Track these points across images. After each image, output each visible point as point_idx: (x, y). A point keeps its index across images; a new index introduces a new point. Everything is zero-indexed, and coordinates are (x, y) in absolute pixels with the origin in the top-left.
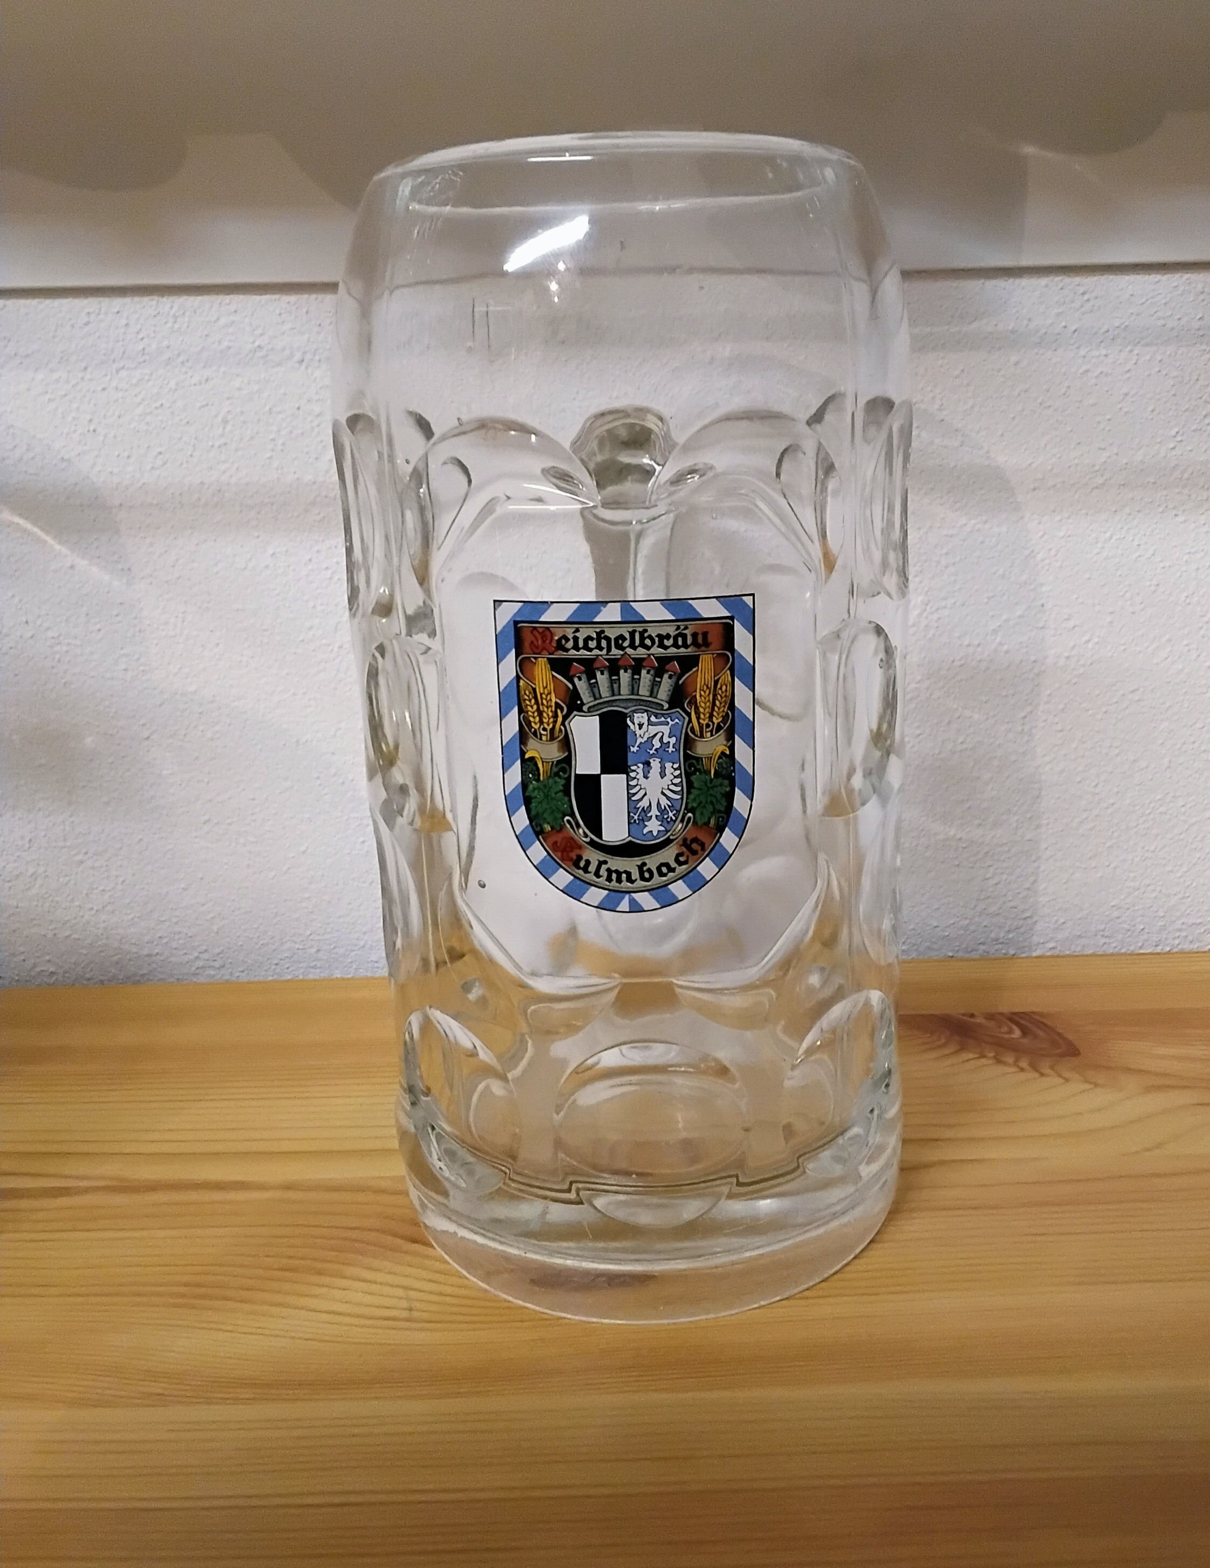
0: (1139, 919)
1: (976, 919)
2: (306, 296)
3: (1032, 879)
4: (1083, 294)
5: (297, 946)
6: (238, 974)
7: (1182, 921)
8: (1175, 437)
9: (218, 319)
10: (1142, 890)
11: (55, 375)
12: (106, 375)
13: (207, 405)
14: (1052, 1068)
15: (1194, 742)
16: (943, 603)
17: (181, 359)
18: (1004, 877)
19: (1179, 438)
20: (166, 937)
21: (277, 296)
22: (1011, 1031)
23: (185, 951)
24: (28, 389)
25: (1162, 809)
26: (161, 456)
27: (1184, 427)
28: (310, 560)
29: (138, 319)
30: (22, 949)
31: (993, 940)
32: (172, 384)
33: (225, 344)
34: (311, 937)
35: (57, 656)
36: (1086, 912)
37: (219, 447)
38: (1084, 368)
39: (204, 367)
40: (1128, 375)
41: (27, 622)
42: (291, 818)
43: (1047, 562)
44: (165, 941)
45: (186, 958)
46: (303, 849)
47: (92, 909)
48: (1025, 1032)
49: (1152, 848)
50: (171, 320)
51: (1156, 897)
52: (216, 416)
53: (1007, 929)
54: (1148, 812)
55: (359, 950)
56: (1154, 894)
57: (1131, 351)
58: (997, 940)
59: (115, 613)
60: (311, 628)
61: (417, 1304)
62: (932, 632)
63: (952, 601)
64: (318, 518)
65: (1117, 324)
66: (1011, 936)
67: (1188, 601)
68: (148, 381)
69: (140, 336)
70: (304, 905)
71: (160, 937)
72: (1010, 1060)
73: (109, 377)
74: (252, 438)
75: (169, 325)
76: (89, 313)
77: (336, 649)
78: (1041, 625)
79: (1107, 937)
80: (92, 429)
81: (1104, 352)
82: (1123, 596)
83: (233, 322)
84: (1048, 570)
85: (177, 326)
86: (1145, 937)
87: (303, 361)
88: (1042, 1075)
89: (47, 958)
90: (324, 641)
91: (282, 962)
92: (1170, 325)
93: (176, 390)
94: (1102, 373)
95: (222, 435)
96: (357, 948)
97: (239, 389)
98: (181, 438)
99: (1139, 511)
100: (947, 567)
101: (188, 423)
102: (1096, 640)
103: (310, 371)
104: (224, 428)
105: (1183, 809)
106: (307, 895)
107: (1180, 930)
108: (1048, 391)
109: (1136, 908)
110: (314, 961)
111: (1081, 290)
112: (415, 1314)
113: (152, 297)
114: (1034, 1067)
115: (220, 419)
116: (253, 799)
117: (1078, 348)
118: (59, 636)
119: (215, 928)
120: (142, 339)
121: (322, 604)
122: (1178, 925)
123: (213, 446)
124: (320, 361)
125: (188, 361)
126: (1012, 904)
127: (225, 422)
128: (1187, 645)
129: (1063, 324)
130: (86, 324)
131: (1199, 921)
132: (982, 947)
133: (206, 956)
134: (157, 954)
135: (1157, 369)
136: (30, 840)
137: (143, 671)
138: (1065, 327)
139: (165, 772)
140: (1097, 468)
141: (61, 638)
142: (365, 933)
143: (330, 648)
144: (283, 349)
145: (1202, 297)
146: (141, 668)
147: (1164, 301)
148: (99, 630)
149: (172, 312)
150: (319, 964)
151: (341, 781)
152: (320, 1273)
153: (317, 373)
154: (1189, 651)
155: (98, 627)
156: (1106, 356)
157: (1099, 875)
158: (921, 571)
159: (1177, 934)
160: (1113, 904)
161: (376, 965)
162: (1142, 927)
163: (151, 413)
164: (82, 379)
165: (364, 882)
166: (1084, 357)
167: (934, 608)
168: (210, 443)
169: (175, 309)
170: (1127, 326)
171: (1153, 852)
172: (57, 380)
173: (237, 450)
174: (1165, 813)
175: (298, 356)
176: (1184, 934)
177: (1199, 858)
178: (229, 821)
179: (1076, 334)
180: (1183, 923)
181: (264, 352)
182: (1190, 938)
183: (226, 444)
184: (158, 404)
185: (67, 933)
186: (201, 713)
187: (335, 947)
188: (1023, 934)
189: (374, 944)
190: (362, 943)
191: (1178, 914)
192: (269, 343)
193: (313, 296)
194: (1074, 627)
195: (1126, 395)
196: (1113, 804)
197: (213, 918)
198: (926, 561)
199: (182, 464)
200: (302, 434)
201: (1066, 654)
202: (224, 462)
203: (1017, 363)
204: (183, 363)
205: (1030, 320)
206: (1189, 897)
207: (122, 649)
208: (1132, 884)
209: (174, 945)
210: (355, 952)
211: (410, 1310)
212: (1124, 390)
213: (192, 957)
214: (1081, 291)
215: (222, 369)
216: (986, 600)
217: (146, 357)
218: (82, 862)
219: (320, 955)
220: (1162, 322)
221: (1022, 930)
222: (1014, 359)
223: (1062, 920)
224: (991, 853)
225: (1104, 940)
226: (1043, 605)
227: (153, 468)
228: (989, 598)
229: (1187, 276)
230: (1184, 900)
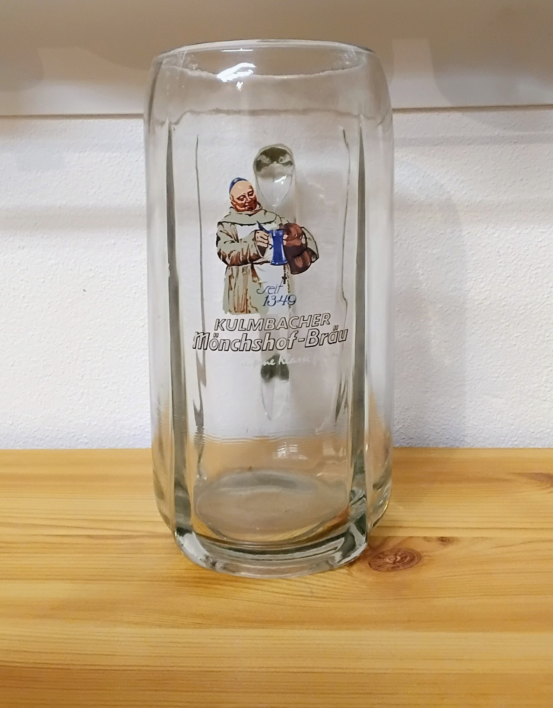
11: (114, 155)
12: (138, 154)
16: (539, 266)
24: (102, 161)
30: (73, 430)
35: (104, 286)
41: (91, 270)
47: (108, 411)
59: (133, 265)
62: (533, 280)
63: (543, 265)
73: (139, 156)
76: (132, 126)
80: (129, 179)
89: (85, 435)
100: (541, 248)
118: (106, 276)
130: (131, 131)
134: (138, 434)
136: (83, 376)
137: (144, 294)
141: (107, 277)
146: (143, 292)
148: (124, 274)
155: (124, 272)
158: (528, 250)
164: (127, 156)
167: (534, 268)
172: (115, 157)
185: (95, 423)
198: (530, 244)
207: (134, 283)
218: (106, 387)
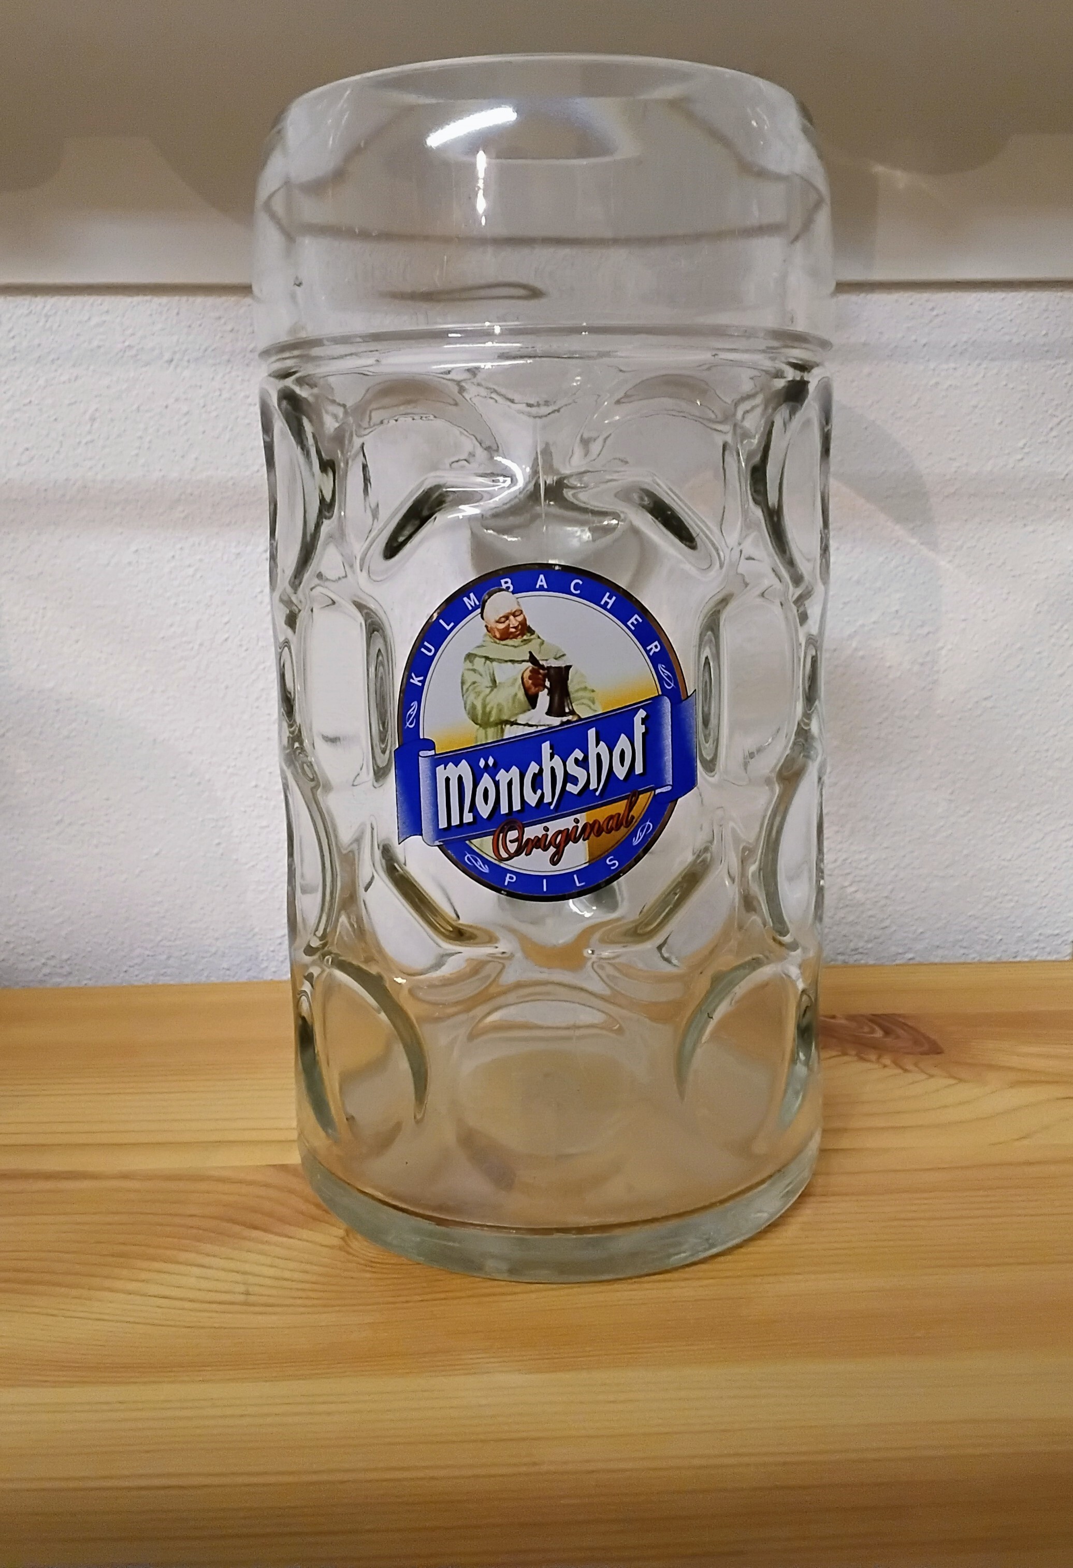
0: (997, 930)
1: (835, 928)
2: (177, 298)
3: (890, 887)
4: (932, 309)
5: (147, 953)
6: (85, 982)
7: (1039, 932)
8: (1022, 448)
9: (89, 319)
10: (999, 900)
13: (75, 402)
14: (916, 1065)
15: (1047, 750)
17: (52, 356)
18: (863, 885)
19: (1026, 450)
20: (13, 942)
21: (148, 298)
22: (873, 1031)
23: (32, 957)
25: (1019, 817)
26: (27, 453)
27: (1031, 438)
28: (173, 557)
29: (10, 318)
31: (852, 950)
32: (41, 382)
33: (95, 343)
34: (162, 943)
36: (944, 921)
37: (86, 443)
38: (933, 382)
39: (74, 366)
40: (975, 389)
42: (146, 819)
43: (900, 569)
44: (12, 946)
45: (33, 965)
46: (156, 851)
48: (887, 1032)
49: (1009, 857)
50: (43, 320)
51: (1013, 907)
52: (85, 413)
53: (866, 938)
54: (1004, 820)
55: (210, 956)
56: (1012, 904)
57: (979, 365)
58: (856, 949)
60: (171, 626)
61: (256, 1289)
64: (182, 515)
65: (964, 339)
66: (870, 945)
67: (1038, 609)
68: (18, 378)
69: (11, 335)
70: (156, 909)
71: (7, 942)
72: (873, 1057)
74: (119, 436)
75: (41, 324)
77: (196, 647)
78: (895, 631)
79: (965, 948)
81: (952, 365)
82: (975, 603)
83: (105, 322)
84: (902, 577)
85: (48, 325)
86: (1003, 948)
87: (172, 361)
88: (906, 1071)
90: (184, 639)
91: (132, 969)
92: (1016, 341)
93: (45, 388)
94: (951, 386)
95: (89, 432)
96: (208, 955)
97: (108, 387)
98: (47, 435)
99: (989, 521)
101: (56, 420)
102: (949, 647)
103: (179, 370)
104: (92, 426)
105: (1038, 818)
106: (159, 899)
107: (1038, 941)
108: (899, 402)
109: (994, 918)
110: (165, 968)
111: (930, 305)
112: (252, 1299)
113: (24, 297)
114: (895, 1063)
115: (87, 416)
116: (107, 799)
117: (928, 361)
119: (63, 933)
120: (13, 337)
121: (183, 602)
122: (1036, 936)
123: (79, 443)
124: (189, 361)
125: (58, 359)
126: (870, 913)
127: (93, 419)
128: (1039, 653)
129: (913, 338)
131: (1057, 932)
132: (840, 958)
133: (52, 963)
135: (1004, 383)
138: (916, 341)
139: (18, 771)
140: (948, 477)
142: (217, 939)
143: (191, 645)
144: (153, 349)
145: (1046, 315)
147: (1009, 318)
149: (45, 311)
150: (169, 971)
151: (197, 780)
153: (186, 373)
154: (1041, 659)
156: (955, 369)
157: (956, 884)
159: (1036, 945)
160: (969, 914)
161: (228, 972)
162: (1000, 937)
163: (19, 410)
165: (218, 886)
166: (934, 370)
168: (78, 440)
169: (48, 307)
170: (974, 342)
171: (1010, 860)
173: (104, 447)
174: (1021, 822)
175: (167, 356)
176: (1042, 945)
177: (1055, 868)
178: (82, 822)
179: (925, 349)
180: (1040, 934)
181: (133, 352)
182: (1048, 949)
183: (92, 441)
184: (27, 401)
186: (58, 710)
187: (186, 954)
188: (881, 943)
189: (227, 951)
190: (213, 950)
191: (1035, 924)
192: (139, 344)
193: (184, 299)
194: (928, 633)
195: (975, 407)
196: (969, 812)
197: (62, 923)
199: (47, 461)
200: (170, 432)
201: (921, 660)
202: (91, 459)
203: (870, 374)
204: (53, 361)
205: (881, 333)
206: (1045, 907)
208: (989, 893)
209: (21, 950)
210: (206, 959)
211: (247, 1293)
212: (973, 403)
213: (39, 964)
214: (930, 307)
215: (92, 368)
216: (841, 606)
217: (17, 355)
219: (170, 962)
220: (1007, 338)
221: (880, 940)
222: (866, 370)
223: (921, 930)
224: (849, 861)
225: (962, 951)
226: (897, 611)
227: (18, 464)
228: (845, 603)
229: (1031, 294)
230: (1041, 911)
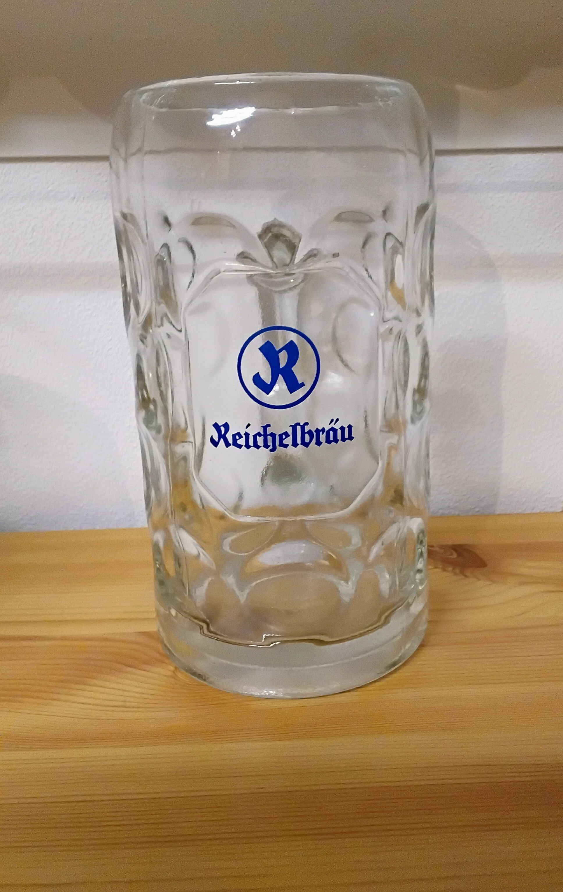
0: (524, 496)
2: (76, 163)
4: (491, 164)
7: (546, 496)
8: (540, 240)
9: (29, 175)
10: (526, 480)
13: (24, 221)
14: (472, 573)
15: (552, 402)
17: (10, 196)
19: (542, 241)
21: (60, 164)
22: (452, 555)
25: (536, 437)
27: (545, 234)
28: (80, 305)
33: (32, 189)
37: (30, 244)
38: (492, 204)
39: (22, 201)
40: (515, 207)
48: (460, 555)
49: (531, 458)
51: (533, 484)
52: (28, 228)
53: (455, 501)
56: (532, 482)
57: (516, 194)
58: (449, 507)
60: (81, 341)
64: (84, 282)
65: (509, 180)
66: (457, 505)
72: (450, 569)
74: (48, 239)
77: (94, 353)
81: (502, 195)
83: (37, 177)
86: (527, 505)
87: (75, 198)
88: (466, 577)
90: (88, 349)
92: (537, 181)
94: (501, 206)
95: (31, 238)
97: (41, 213)
99: (521, 280)
101: (13, 231)
103: (79, 203)
107: (545, 501)
108: (473, 216)
109: (522, 490)
111: (490, 162)
112: (128, 704)
114: (462, 572)
115: (30, 229)
117: (489, 193)
121: (86, 329)
122: (545, 498)
123: (26, 244)
124: (84, 198)
125: (13, 197)
126: (457, 488)
127: (33, 231)
129: (480, 180)
131: (555, 497)
135: (530, 204)
138: (481, 182)
140: (500, 256)
143: (92, 352)
144: (64, 192)
145: (553, 166)
147: (533, 168)
149: (4, 171)
151: (98, 424)
152: (78, 683)
153: (83, 205)
156: (503, 197)
159: (544, 503)
160: (510, 488)
162: (525, 500)
166: (492, 197)
168: (25, 242)
169: (6, 169)
170: (514, 182)
171: (532, 460)
173: (40, 245)
174: (537, 439)
175: (72, 195)
176: (548, 503)
177: (555, 464)
179: (487, 186)
180: (547, 498)
181: (53, 193)
182: (551, 505)
183: (33, 243)
186: (22, 387)
188: (463, 503)
191: (545, 492)
192: (56, 189)
193: (80, 164)
199: (10, 254)
200: (75, 237)
201: (484, 356)
202: (33, 252)
203: (457, 200)
204: (10, 199)
205: (463, 178)
206: (550, 483)
215: (32, 202)
220: (532, 179)
222: (455, 198)
223: (483, 496)
229: (545, 155)
230: (548, 485)
